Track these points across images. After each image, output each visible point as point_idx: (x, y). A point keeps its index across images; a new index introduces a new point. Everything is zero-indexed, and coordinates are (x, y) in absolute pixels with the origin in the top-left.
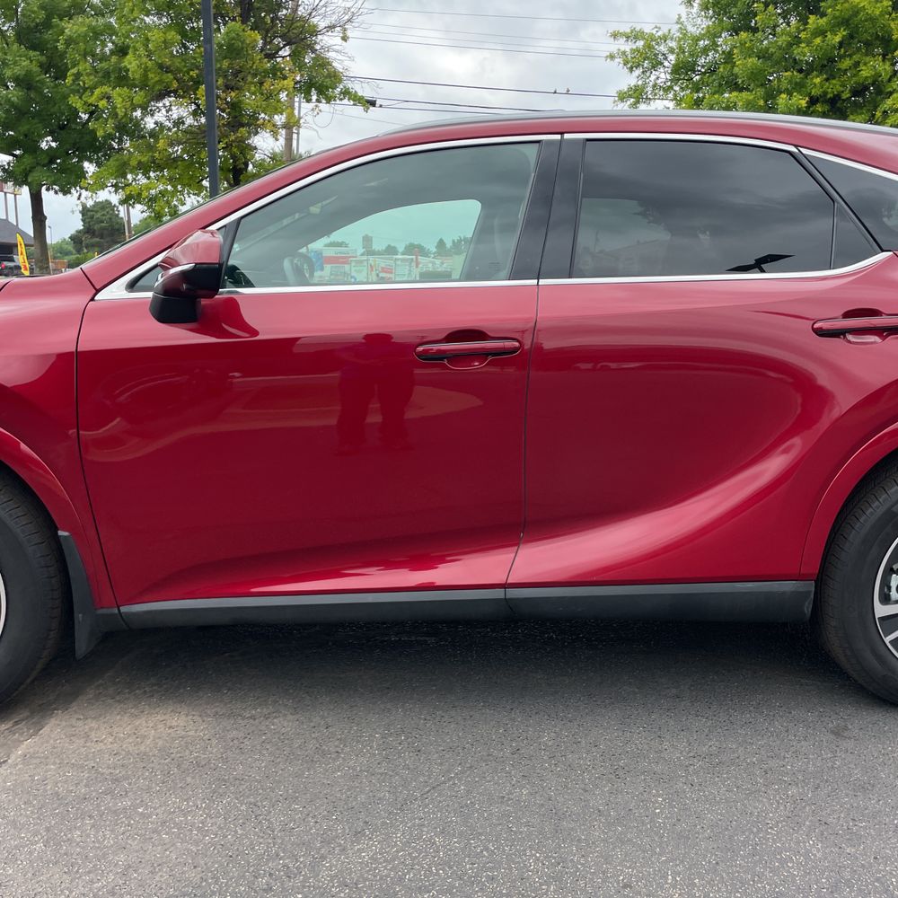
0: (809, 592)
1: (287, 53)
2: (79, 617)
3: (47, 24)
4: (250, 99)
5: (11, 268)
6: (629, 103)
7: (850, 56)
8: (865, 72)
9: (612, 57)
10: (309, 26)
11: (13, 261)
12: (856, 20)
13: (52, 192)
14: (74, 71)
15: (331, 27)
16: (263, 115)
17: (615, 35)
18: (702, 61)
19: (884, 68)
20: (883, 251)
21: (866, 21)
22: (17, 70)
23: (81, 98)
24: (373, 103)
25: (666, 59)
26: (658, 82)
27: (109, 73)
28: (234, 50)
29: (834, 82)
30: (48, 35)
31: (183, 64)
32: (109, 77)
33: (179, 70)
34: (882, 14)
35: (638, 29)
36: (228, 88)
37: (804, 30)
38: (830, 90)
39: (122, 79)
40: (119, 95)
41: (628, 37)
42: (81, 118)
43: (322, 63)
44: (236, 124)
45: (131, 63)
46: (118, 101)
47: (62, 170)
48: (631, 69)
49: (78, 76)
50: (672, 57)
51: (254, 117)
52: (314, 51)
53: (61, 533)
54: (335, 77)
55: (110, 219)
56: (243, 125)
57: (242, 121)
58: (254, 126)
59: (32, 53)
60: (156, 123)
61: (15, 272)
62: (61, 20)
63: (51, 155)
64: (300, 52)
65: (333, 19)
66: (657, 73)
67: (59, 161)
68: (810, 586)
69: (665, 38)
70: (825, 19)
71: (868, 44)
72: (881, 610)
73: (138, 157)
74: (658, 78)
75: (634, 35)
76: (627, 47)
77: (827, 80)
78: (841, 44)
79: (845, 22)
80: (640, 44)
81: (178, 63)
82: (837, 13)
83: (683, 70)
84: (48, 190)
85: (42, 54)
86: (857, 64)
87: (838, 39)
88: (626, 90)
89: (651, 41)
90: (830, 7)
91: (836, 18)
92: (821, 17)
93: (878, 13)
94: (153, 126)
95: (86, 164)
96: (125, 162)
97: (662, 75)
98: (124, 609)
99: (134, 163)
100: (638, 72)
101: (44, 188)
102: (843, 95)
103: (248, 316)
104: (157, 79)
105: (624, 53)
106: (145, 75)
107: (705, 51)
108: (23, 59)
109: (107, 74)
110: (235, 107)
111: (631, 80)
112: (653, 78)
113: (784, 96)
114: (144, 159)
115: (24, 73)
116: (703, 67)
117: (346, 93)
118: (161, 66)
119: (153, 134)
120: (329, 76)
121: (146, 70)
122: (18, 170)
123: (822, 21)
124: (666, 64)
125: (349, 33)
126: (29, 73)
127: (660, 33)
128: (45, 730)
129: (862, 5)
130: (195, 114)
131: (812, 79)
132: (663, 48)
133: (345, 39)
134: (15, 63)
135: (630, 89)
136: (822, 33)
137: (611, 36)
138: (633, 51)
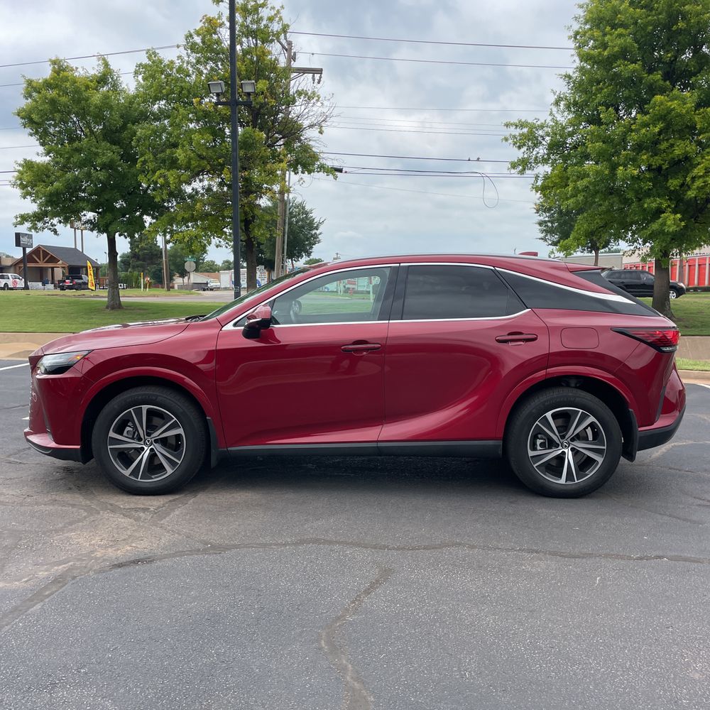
0: (500, 445)
1: (282, 143)
2: (213, 451)
3: (124, 127)
4: (256, 175)
5: (80, 284)
6: (518, 170)
7: (667, 140)
8: (677, 152)
9: (506, 140)
10: (298, 125)
11: (82, 279)
12: (669, 117)
13: (122, 237)
14: (142, 159)
15: (311, 126)
16: (265, 185)
17: (507, 125)
18: (569, 141)
19: (691, 148)
20: (528, 308)
21: (677, 117)
22: (104, 159)
23: (145, 176)
24: (340, 171)
25: (544, 139)
26: (539, 155)
27: (165, 161)
28: (247, 144)
29: (656, 158)
30: (125, 134)
31: (214, 153)
32: (165, 163)
33: (211, 158)
34: (687, 112)
35: (523, 120)
36: (244, 169)
37: (634, 124)
38: (653, 163)
39: (173, 164)
40: (172, 176)
41: (516, 126)
42: (142, 186)
43: (306, 149)
44: (248, 192)
45: (180, 154)
46: (171, 180)
47: (130, 222)
48: (519, 147)
49: (144, 162)
50: (548, 139)
51: (259, 187)
52: (300, 141)
53: (208, 418)
54: (315, 157)
55: (151, 247)
56: (252, 192)
57: (252, 189)
58: (259, 191)
59: (114, 147)
60: (193, 189)
61: (83, 286)
62: (133, 124)
63: (123, 212)
64: (290, 142)
65: (314, 120)
66: (537, 150)
67: (127, 216)
68: (501, 443)
69: (542, 127)
70: (648, 116)
71: (680, 131)
72: (531, 453)
73: (182, 214)
74: (538, 153)
75: (522, 125)
76: (517, 132)
77: (652, 156)
78: (660, 133)
79: (662, 118)
80: (525, 130)
81: (210, 153)
82: (657, 112)
83: (555, 147)
84: (120, 235)
85: (121, 148)
86: (672, 146)
87: (657, 130)
88: (516, 161)
89: (533, 128)
90: (651, 108)
91: (657, 115)
92: (646, 115)
93: (684, 112)
94: (191, 191)
95: (145, 217)
96: (173, 218)
97: (542, 151)
98: (229, 449)
99: (179, 218)
100: (524, 149)
101: (117, 234)
102: (663, 166)
103: (278, 336)
104: (196, 164)
105: (514, 137)
106: (189, 162)
107: (571, 134)
108: (109, 151)
109: (164, 161)
110: (247, 180)
111: (520, 154)
112: (534, 153)
113: (621, 168)
114: (186, 216)
115: (109, 160)
116: (570, 144)
117: (322, 168)
118: (199, 156)
119: (191, 196)
120: (310, 157)
121: (190, 159)
122: (102, 223)
123: (646, 118)
124: (544, 143)
125: (323, 129)
126: (112, 161)
127: (539, 123)
128: (198, 496)
129: (673, 107)
130: (221, 184)
131: (641, 156)
132: (541, 133)
133: (321, 132)
134: (103, 154)
135: (519, 160)
136: (647, 125)
137: (505, 125)
138: (520, 135)
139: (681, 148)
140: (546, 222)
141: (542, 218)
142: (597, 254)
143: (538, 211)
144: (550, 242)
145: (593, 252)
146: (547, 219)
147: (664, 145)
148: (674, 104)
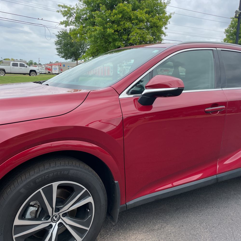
6: (64, 25)
7: (123, 21)
9: (58, 11)
12: (124, 12)
21: (126, 13)
25: (73, 14)
35: (65, 5)
37: (112, 13)
38: (118, 29)
41: (63, 7)
48: (64, 16)
50: (75, 14)
53: (115, 181)
69: (73, 9)
74: (72, 19)
75: (65, 7)
76: (63, 9)
77: (118, 26)
78: (121, 18)
79: (121, 12)
80: (66, 9)
82: (120, 10)
83: (78, 18)
86: (124, 23)
87: (120, 16)
89: (70, 9)
90: (118, 8)
92: (116, 10)
93: (129, 11)
100: (66, 17)
102: (121, 30)
105: (62, 11)
111: (65, 19)
112: (70, 19)
113: (108, 29)
116: (84, 18)
124: (74, 16)
127: (71, 7)
131: (114, 25)
132: (72, 11)
135: (64, 21)
136: (116, 14)
137: (58, 6)
138: (64, 11)
139: (128, 24)
140: (59, 49)
141: (57, 47)
142: (77, 62)
143: (56, 44)
144: (61, 56)
145: (76, 61)
146: (59, 48)
147: (122, 23)
148: (126, 8)
